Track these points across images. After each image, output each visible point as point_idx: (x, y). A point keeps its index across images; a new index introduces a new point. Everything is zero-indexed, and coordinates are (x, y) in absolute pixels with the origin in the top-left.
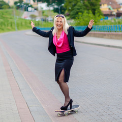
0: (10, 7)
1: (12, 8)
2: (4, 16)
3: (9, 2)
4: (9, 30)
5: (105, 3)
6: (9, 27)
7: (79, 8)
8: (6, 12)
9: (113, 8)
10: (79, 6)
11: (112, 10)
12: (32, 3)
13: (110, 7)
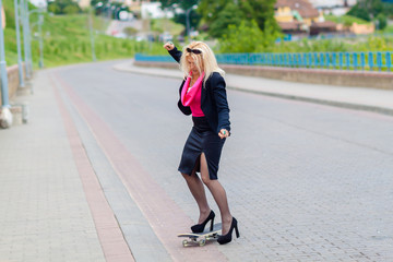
0: (80, 11)
1: (86, 12)
2: (67, 29)
4: (78, 59)
5: (286, 6)
6: (79, 54)
7: (230, 14)
8: (73, 21)
9: (304, 17)
10: (229, 11)
11: (300, 20)
12: (129, 1)
13: (295, 13)
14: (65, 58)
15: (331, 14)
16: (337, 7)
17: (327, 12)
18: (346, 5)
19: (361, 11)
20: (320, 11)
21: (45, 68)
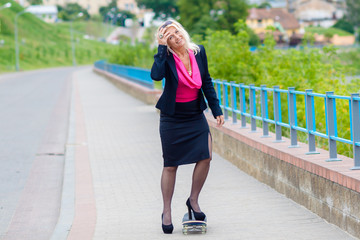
3: (89, 7)
4: (59, 63)
5: (270, 17)
6: (62, 59)
8: (77, 28)
9: (285, 28)
11: (283, 31)
12: (136, 10)
13: (278, 25)
14: (46, 63)
15: (319, 26)
16: (326, 19)
17: (316, 24)
18: (334, 17)
19: (346, 23)
20: (302, 24)
21: (21, 70)
